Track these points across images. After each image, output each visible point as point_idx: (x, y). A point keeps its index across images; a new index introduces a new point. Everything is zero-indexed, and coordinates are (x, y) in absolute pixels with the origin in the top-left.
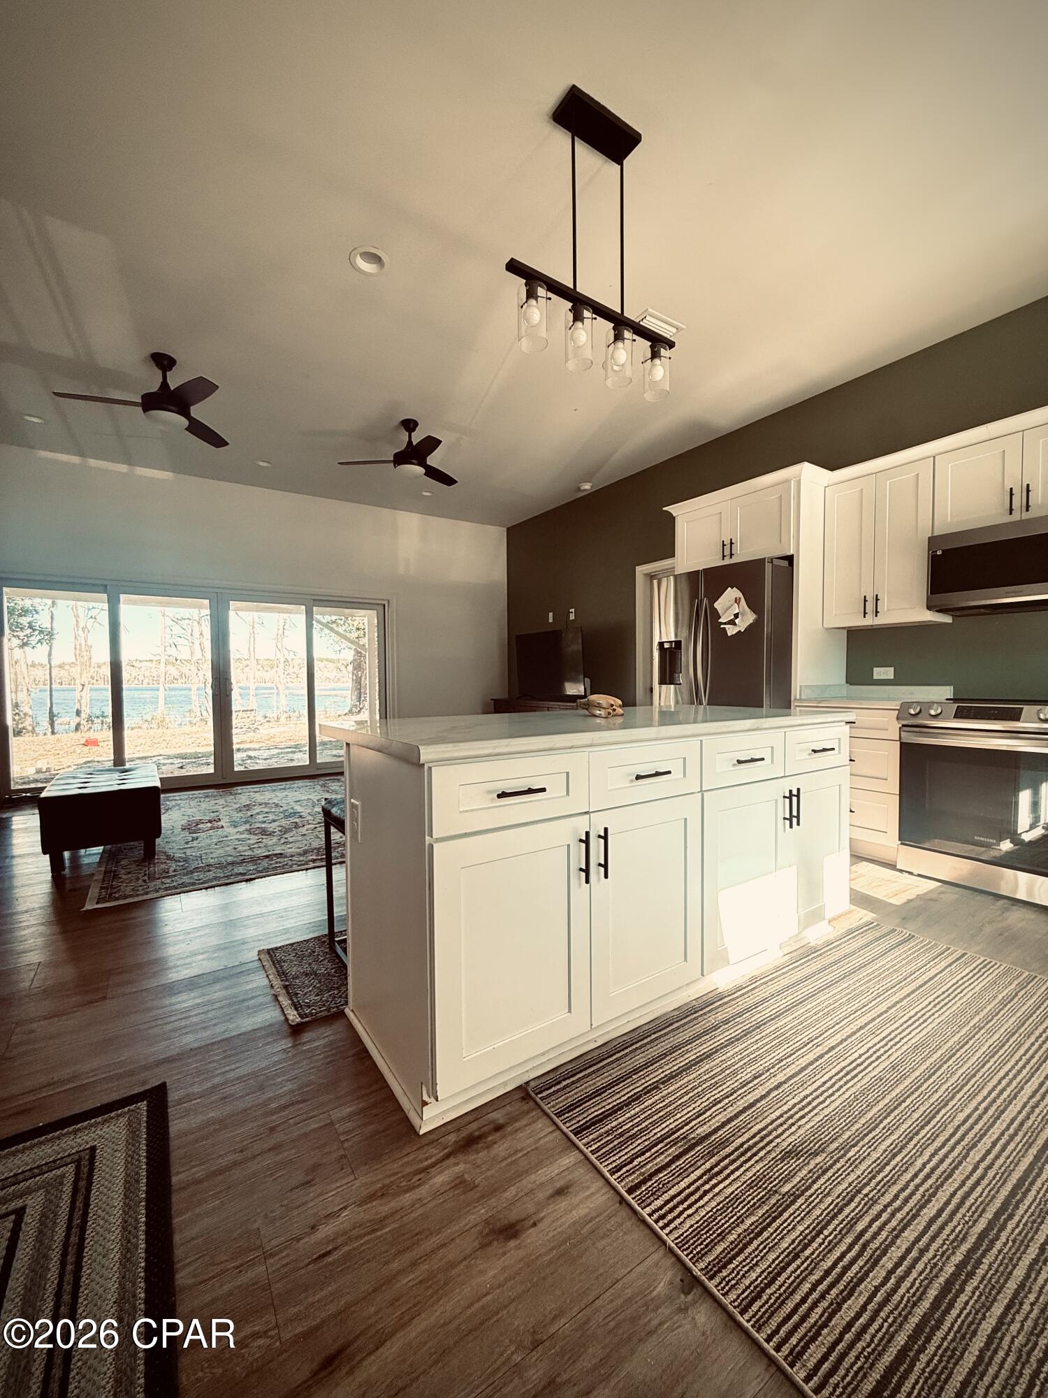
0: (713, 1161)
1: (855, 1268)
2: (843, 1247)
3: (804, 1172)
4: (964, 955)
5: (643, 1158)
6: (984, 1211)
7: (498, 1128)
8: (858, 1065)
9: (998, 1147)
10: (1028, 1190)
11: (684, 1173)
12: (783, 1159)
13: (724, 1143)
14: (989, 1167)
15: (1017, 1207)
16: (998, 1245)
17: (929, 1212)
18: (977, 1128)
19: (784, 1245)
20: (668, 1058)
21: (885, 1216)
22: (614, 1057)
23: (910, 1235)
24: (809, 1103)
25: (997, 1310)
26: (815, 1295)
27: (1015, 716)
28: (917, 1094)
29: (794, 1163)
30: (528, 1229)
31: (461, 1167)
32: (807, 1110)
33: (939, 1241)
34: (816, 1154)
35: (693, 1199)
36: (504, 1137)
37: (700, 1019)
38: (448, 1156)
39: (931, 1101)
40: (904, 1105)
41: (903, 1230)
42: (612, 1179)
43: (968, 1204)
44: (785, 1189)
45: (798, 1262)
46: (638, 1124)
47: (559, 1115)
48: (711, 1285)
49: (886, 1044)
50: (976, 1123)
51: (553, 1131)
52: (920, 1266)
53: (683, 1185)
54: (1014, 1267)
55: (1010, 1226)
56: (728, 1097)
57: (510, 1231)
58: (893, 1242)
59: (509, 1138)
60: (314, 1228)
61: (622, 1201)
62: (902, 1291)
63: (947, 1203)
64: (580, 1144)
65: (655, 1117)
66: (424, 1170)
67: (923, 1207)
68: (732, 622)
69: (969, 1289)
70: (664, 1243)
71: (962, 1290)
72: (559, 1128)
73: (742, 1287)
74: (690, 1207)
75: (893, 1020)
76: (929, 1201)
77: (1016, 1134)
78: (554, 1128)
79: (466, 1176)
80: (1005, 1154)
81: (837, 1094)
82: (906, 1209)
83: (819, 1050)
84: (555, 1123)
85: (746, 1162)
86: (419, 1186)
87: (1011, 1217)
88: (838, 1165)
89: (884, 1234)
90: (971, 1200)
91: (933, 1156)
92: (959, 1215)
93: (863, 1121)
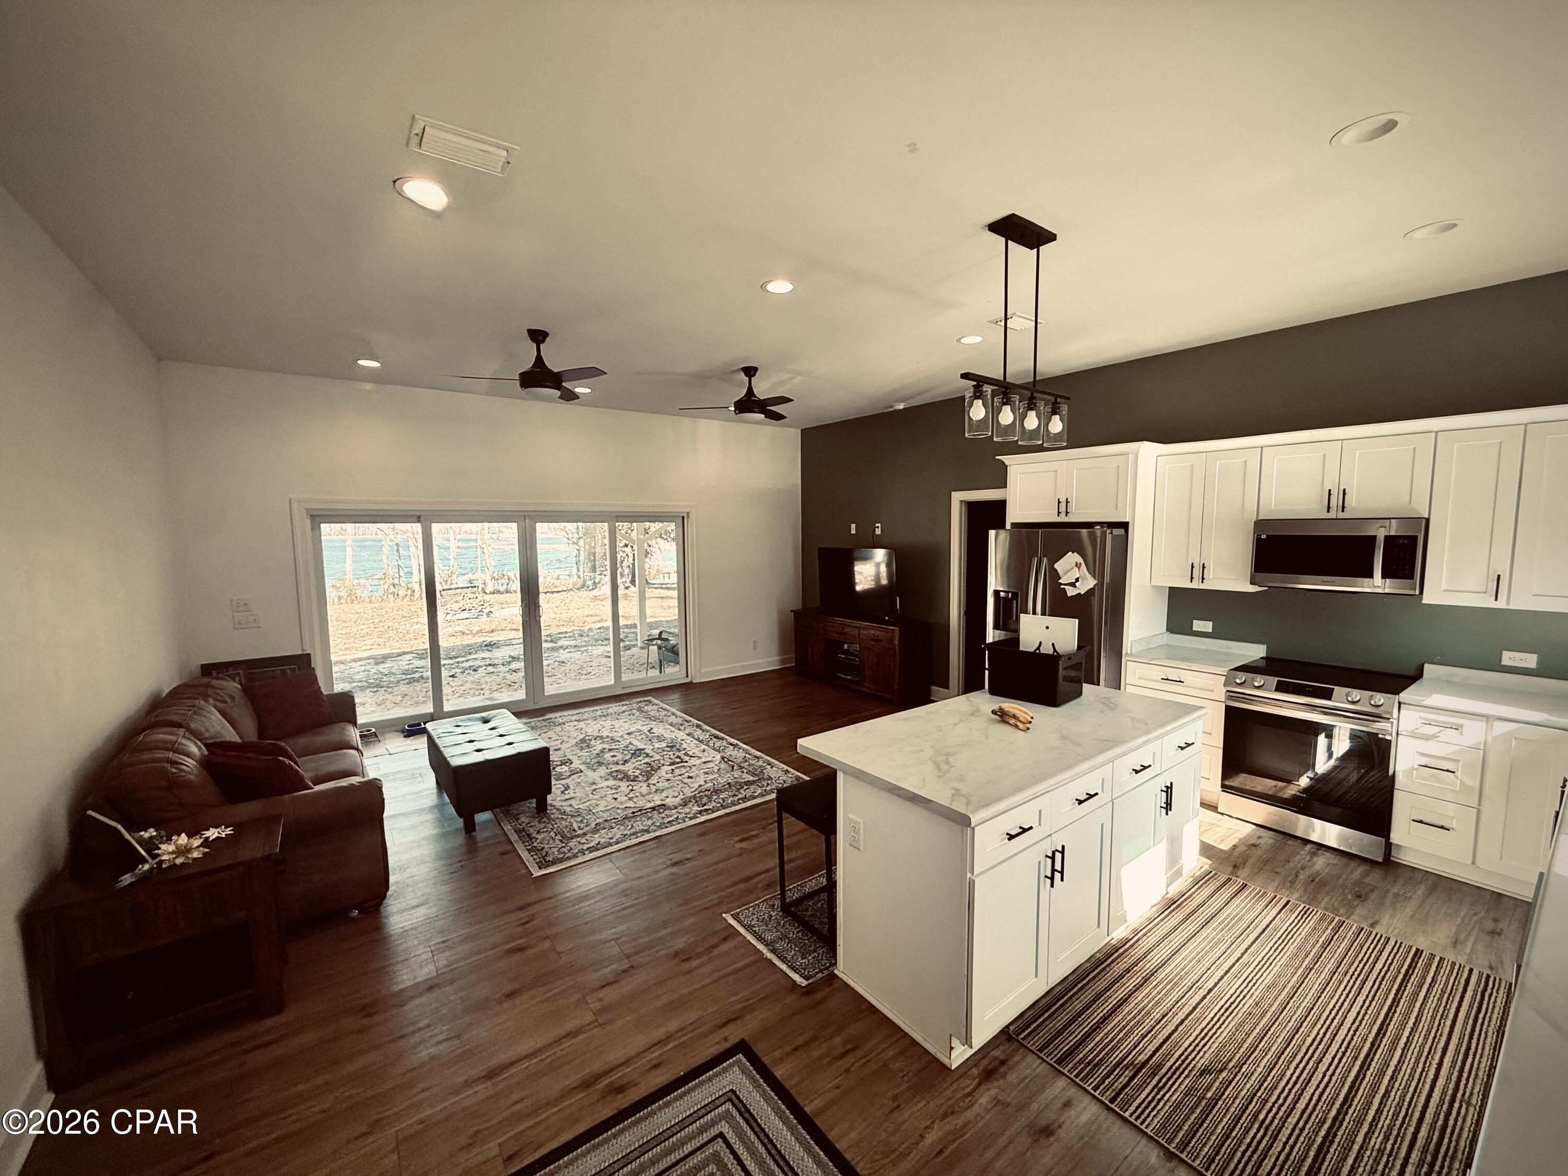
0: (1157, 1078)
1: (1264, 1142)
2: (1254, 1130)
3: (1217, 1084)
4: (1289, 902)
5: (1110, 1079)
6: (1333, 1103)
7: (1003, 1063)
8: (1232, 1003)
9: (1336, 1060)
10: (1359, 1089)
11: (1141, 1088)
12: (1201, 1075)
13: (1159, 1066)
14: (1333, 1074)
15: (1353, 1100)
16: (1345, 1124)
17: (1301, 1106)
18: (1321, 1047)
19: (1219, 1131)
20: (1097, 1003)
21: (1274, 1110)
22: (1058, 1004)
23: (1292, 1120)
24: (1206, 1034)
25: (1350, 1161)
26: (1246, 1158)
27: (1328, 695)
28: (1277, 1023)
29: (1209, 1078)
30: (1057, 1129)
31: (993, 1092)
32: (1206, 1039)
33: (1310, 1123)
34: (1221, 1071)
35: (1153, 1105)
36: (1010, 1068)
37: (1108, 969)
38: (979, 1084)
39: (1288, 1029)
40: (1270, 1033)
41: (1287, 1117)
42: (1096, 1094)
43: (1323, 1099)
44: (1209, 1095)
45: (1230, 1140)
46: (1097, 1055)
47: (1041, 1050)
48: (1183, 1156)
49: (1247, 986)
50: (1319, 1044)
51: (1041, 1063)
52: (1302, 1139)
53: (1143, 1096)
54: (1356, 1136)
55: (1351, 1112)
56: (1150, 1032)
57: (1047, 1131)
58: (1283, 1126)
59: (1014, 1069)
60: (922, 1137)
61: (1108, 1108)
62: (1294, 1153)
63: (1311, 1099)
64: (1065, 1071)
65: (1107, 1050)
66: (970, 1094)
67: (1297, 1102)
68: (1073, 585)
69: (1332, 1150)
70: (1145, 1133)
71: (1328, 1151)
72: (1044, 1061)
73: (1201, 1157)
74: (1153, 1110)
75: (1248, 964)
76: (1299, 1099)
77: (1346, 1051)
78: (1039, 1061)
79: (1000, 1097)
80: (1341, 1065)
81: (1223, 1027)
82: (1287, 1104)
83: (1203, 992)
84: (1039, 1057)
86: (972, 1105)
87: (1350, 1106)
88: (1237, 1078)
89: (1276, 1121)
90: (1325, 1096)
91: (1296, 1069)
92: (1319, 1107)
93: (1245, 1046)
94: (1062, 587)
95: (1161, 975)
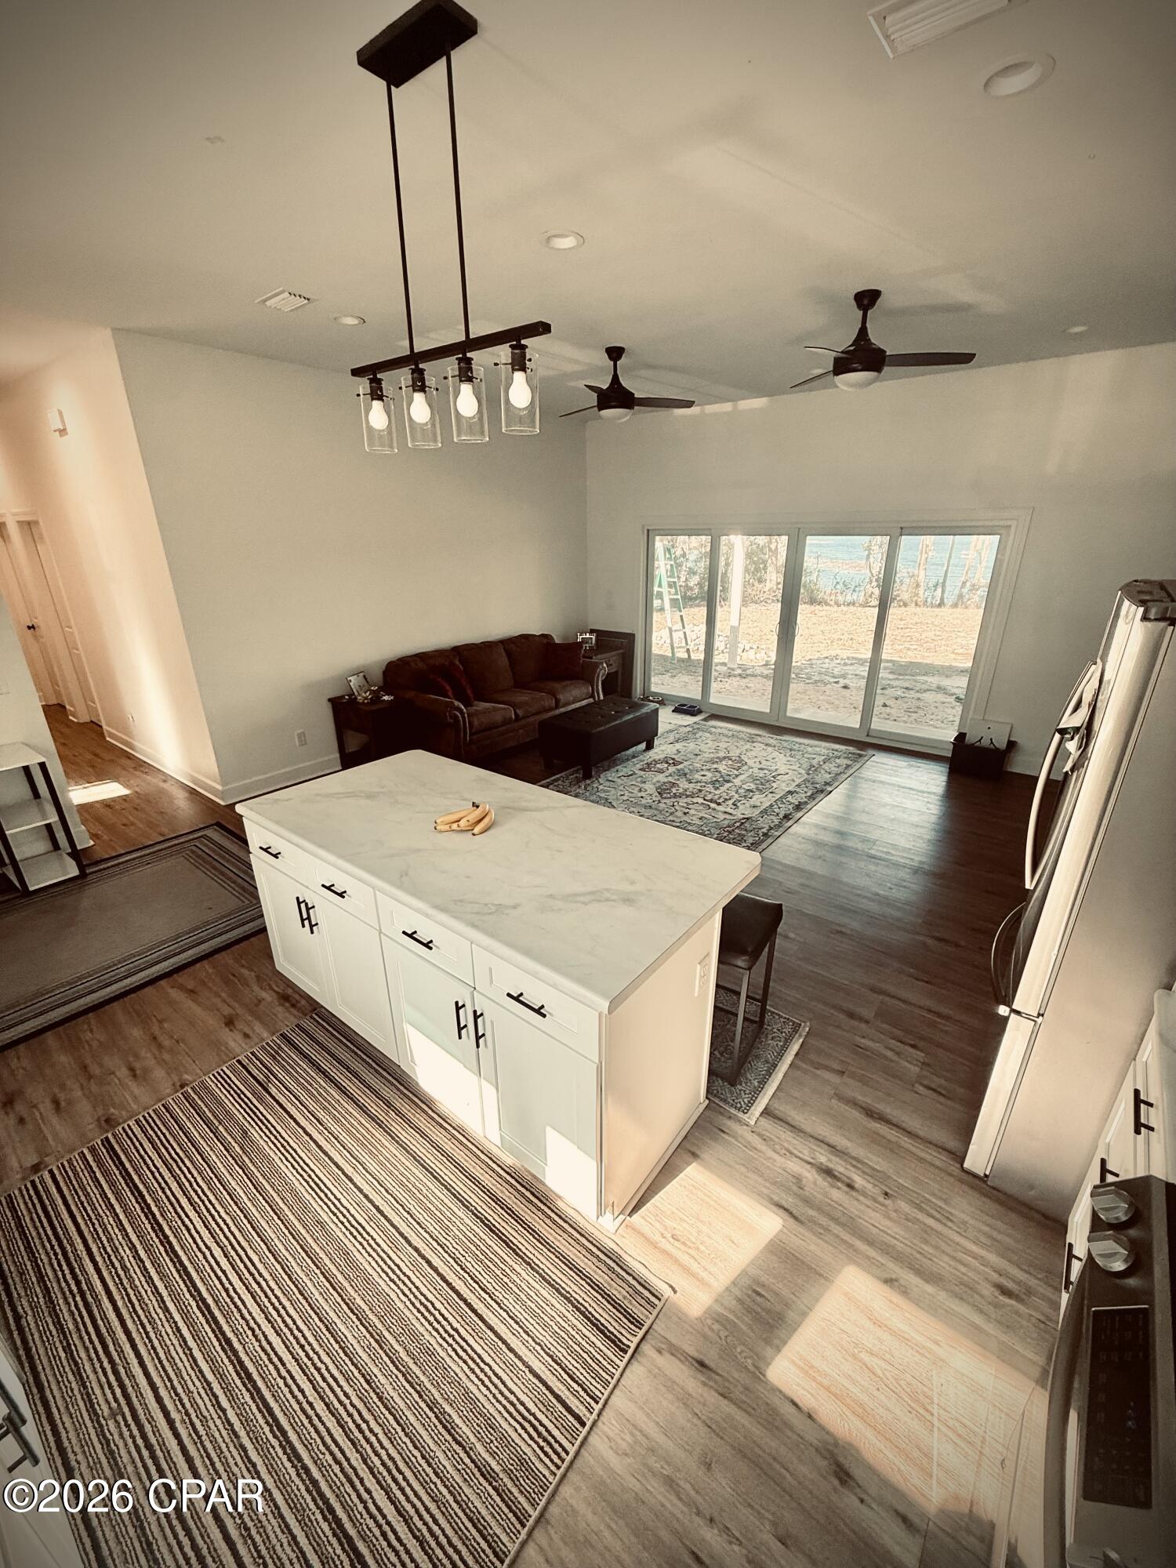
1: (166, 1154)
2: (178, 1150)
6: (176, 1236)
8: (326, 1195)
9: (220, 1274)
13: (260, 1100)
14: (205, 1257)
15: (171, 1260)
16: (153, 1235)
17: (184, 1202)
18: (242, 1266)
19: (188, 1124)
21: (189, 1176)
23: (174, 1186)
24: (287, 1151)
25: (122, 1216)
26: (159, 1133)
28: (286, 1232)
29: (238, 1135)
33: (166, 1201)
36: (288, 1009)
39: (276, 1240)
40: (275, 1218)
41: (178, 1182)
43: (183, 1228)
44: (220, 1128)
45: (177, 1128)
46: (284, 1059)
50: (246, 1267)
52: (156, 1185)
53: (236, 1081)
54: (138, 1236)
55: (162, 1249)
57: (230, 1024)
58: (173, 1176)
59: (285, 1011)
62: (148, 1172)
63: (187, 1216)
64: (275, 1039)
67: (189, 1200)
69: (137, 1206)
71: (137, 1202)
76: (191, 1204)
77: (229, 1296)
80: (212, 1275)
81: (294, 1172)
82: (190, 1189)
84: (293, 1026)
85: (245, 1110)
87: (166, 1251)
88: (230, 1159)
89: (179, 1172)
90: (185, 1232)
91: (224, 1221)
92: (177, 1219)
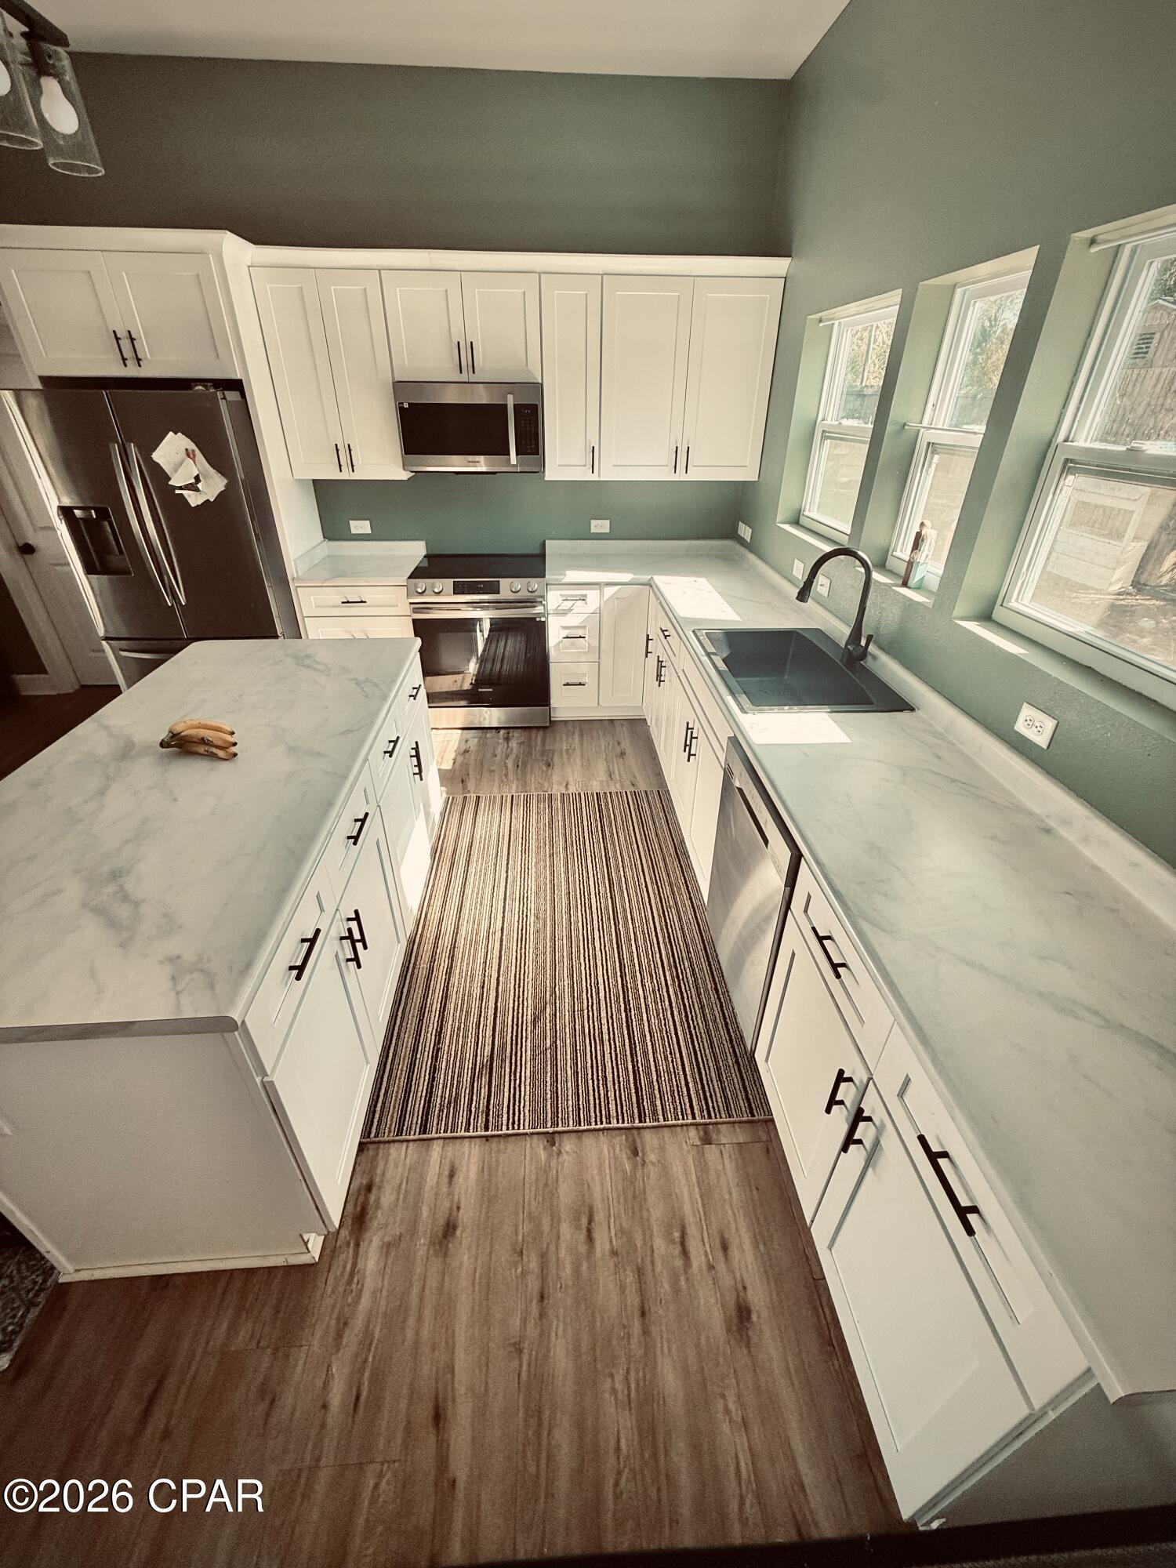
0: (508, 1061)
1: (598, 1052)
3: (548, 1025)
5: (474, 1103)
7: (370, 1187)
9: (601, 931)
10: (621, 945)
11: (500, 1086)
12: (535, 1027)
15: (623, 958)
16: (629, 985)
18: (589, 926)
19: (569, 1073)
20: (425, 1021)
21: (590, 1014)
22: (391, 1055)
23: (603, 1013)
24: (520, 979)
25: (645, 1016)
27: (495, 589)
29: (540, 1024)
30: (458, 1215)
31: (376, 1240)
32: (522, 985)
33: (613, 1005)
34: (545, 1008)
35: (517, 1096)
36: (380, 1188)
37: (416, 971)
38: (357, 1245)
39: (564, 926)
40: (557, 939)
42: (471, 1134)
43: (610, 975)
44: (548, 1043)
46: (452, 1085)
47: (400, 1132)
48: (560, 1128)
49: (524, 903)
50: (587, 923)
51: (407, 1147)
52: (615, 1025)
53: (506, 1094)
54: (638, 989)
55: (627, 971)
56: (480, 1015)
57: (450, 1228)
59: (385, 1184)
60: (325, 1406)
61: (487, 1138)
63: (604, 982)
64: (434, 1135)
65: (457, 1071)
66: (352, 1274)
67: (598, 993)
68: (192, 487)
69: (633, 1017)
70: (526, 1134)
71: (632, 1020)
72: (408, 1141)
73: (571, 1113)
74: (520, 1102)
75: (514, 881)
76: (598, 988)
78: (404, 1145)
79: (386, 1239)
82: (595, 1004)
83: (498, 934)
84: (402, 1141)
86: (363, 1286)
88: (557, 1005)
89: (596, 1024)
90: (609, 971)
92: (611, 984)
93: (548, 967)
94: (177, 492)
95: (461, 943)
